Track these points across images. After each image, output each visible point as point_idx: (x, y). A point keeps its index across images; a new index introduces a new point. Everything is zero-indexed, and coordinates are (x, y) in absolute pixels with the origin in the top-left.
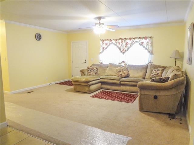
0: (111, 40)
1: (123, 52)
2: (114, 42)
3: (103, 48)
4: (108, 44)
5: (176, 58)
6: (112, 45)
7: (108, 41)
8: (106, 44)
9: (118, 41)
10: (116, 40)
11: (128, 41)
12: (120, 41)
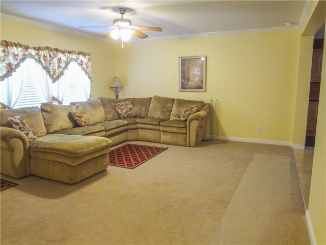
0: (27, 48)
1: (55, 78)
2: (33, 52)
3: (9, 65)
4: (20, 57)
5: (117, 87)
6: (29, 61)
7: (20, 49)
8: (15, 56)
9: (42, 53)
10: (39, 49)
11: (60, 55)
12: (46, 53)
